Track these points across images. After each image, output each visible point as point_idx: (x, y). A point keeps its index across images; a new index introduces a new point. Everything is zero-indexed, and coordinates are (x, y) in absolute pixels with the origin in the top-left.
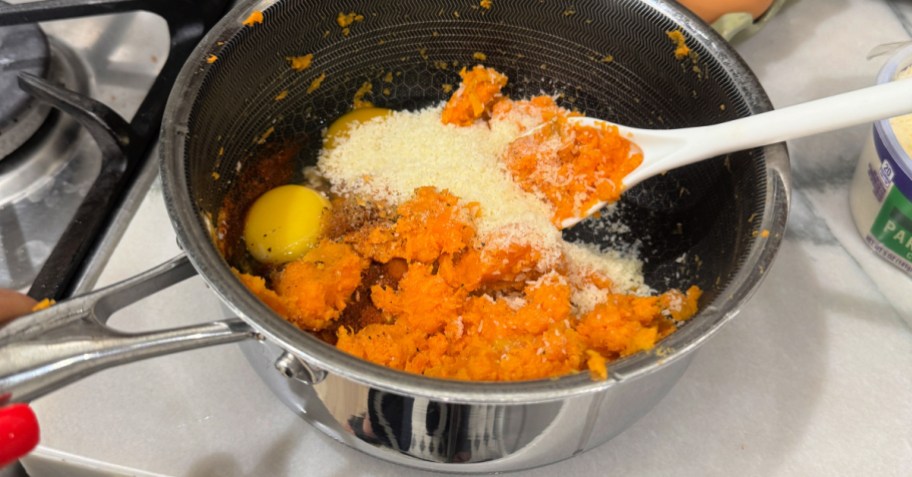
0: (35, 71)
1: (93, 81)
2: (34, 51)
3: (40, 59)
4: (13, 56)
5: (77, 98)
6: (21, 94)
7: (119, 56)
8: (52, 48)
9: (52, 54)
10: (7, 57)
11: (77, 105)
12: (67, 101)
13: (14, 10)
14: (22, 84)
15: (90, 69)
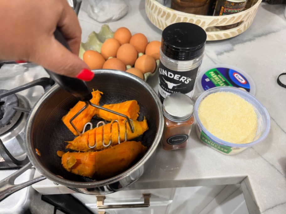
0: (16, 105)
1: (30, 102)
2: (14, 99)
3: (16, 101)
4: (10, 102)
5: (27, 109)
6: (14, 111)
7: (34, 95)
8: (18, 97)
9: (19, 99)
10: (9, 102)
11: (27, 111)
12: (25, 110)
13: (10, 92)
14: (14, 109)
15: (28, 100)
